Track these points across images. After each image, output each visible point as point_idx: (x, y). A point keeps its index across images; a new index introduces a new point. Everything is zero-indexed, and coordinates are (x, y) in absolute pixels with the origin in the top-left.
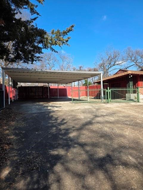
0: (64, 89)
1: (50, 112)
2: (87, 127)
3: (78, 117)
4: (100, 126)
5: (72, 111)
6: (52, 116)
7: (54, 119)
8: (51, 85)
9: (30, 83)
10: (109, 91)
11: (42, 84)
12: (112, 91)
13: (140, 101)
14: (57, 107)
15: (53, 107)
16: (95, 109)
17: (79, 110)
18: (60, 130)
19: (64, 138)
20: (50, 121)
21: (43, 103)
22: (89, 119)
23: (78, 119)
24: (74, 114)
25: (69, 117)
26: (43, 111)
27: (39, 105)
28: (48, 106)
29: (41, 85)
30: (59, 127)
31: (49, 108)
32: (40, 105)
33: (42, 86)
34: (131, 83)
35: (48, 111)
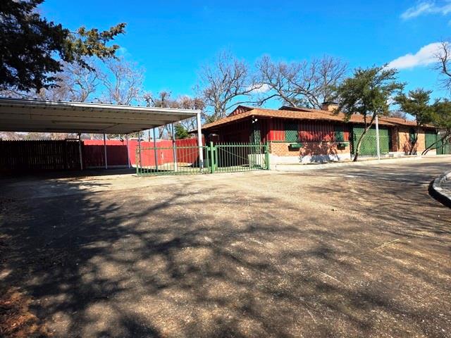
0: (119, 146)
1: (84, 195)
2: (157, 211)
3: (144, 199)
4: (179, 208)
5: (135, 190)
6: (88, 201)
7: (92, 205)
8: (86, 138)
9: (26, 134)
10: (213, 148)
11: (61, 134)
12: (218, 149)
13: (270, 167)
14: (100, 185)
15: (91, 185)
16: (181, 185)
17: (150, 188)
18: (104, 219)
19: (109, 229)
20: (84, 209)
21: (66, 179)
22: (164, 201)
23: (142, 202)
24: (136, 194)
25: (124, 201)
26: (66, 194)
27: (57, 183)
28: (79, 184)
29: (59, 137)
30: (103, 216)
31: (82, 187)
32: (59, 183)
33: (63, 139)
34: (257, 134)
35: (78, 192)
